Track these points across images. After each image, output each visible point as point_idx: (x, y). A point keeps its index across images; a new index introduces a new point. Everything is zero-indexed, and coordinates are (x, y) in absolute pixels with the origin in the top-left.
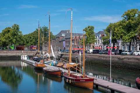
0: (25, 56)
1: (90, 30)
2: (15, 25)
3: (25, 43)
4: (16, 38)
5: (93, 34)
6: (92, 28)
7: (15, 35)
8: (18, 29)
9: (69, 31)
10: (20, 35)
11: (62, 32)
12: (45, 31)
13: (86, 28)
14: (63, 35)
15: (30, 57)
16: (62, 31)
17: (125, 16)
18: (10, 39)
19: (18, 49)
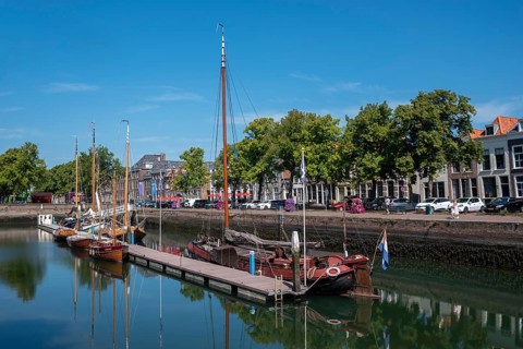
0: (48, 216)
1: (193, 157)
2: (28, 145)
3: (59, 186)
4: (29, 176)
5: (201, 165)
6: (200, 153)
7: (27, 167)
8: (34, 153)
9: (162, 156)
10: (39, 168)
11: (147, 158)
12: (102, 158)
13: (186, 153)
14: (147, 166)
15: (58, 219)
16: (144, 157)
17: (250, 131)
18: (15, 179)
19: (36, 200)
